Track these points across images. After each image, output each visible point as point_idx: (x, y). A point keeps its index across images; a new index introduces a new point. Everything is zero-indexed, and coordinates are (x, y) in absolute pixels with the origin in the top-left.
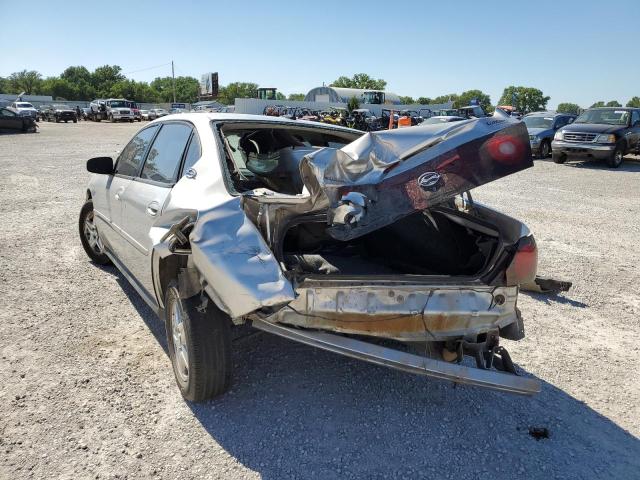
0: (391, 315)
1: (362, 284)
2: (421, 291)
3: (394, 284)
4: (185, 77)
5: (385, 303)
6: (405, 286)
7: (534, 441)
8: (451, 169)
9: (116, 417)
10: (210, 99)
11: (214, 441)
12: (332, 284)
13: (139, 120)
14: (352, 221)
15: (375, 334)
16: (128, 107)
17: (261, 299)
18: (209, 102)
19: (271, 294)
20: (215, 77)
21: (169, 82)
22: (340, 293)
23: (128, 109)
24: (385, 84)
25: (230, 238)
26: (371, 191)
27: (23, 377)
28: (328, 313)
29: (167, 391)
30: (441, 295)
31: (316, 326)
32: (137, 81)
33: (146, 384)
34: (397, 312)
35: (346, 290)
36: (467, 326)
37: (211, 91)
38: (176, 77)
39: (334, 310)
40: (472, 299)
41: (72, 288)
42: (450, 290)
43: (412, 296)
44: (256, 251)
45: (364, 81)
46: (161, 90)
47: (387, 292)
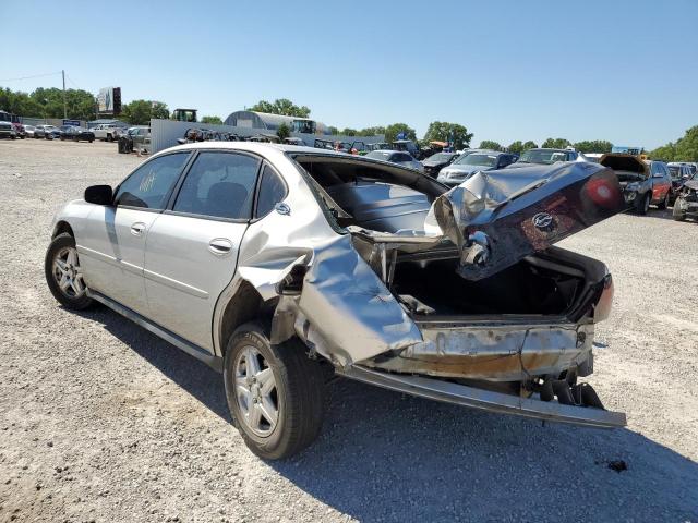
0: (491, 356)
1: (465, 325)
2: (517, 330)
3: (493, 324)
4: (76, 89)
5: (485, 344)
6: (506, 326)
7: (616, 474)
8: (559, 210)
9: (193, 483)
10: (110, 117)
11: (315, 500)
12: (434, 325)
13: (22, 137)
14: (480, 261)
15: (470, 376)
16: (9, 120)
17: (389, 342)
18: (110, 121)
19: (398, 337)
20: (117, 92)
21: (55, 94)
22: (440, 335)
23: (10, 123)
24: (308, 112)
25: (348, 279)
26: (492, 230)
27: (51, 445)
28: (427, 356)
29: (233, 449)
30: (535, 334)
31: (410, 371)
32: (14, 90)
33: (206, 445)
34: (497, 353)
35: (446, 331)
36: (553, 364)
37: (111, 108)
38: (67, 89)
39: (434, 353)
40: (559, 337)
41: (55, 339)
42: (541, 329)
43: (508, 336)
44: (375, 292)
45: (286, 107)
46: (45, 103)
47: (486, 332)
